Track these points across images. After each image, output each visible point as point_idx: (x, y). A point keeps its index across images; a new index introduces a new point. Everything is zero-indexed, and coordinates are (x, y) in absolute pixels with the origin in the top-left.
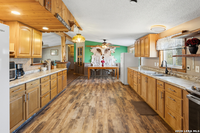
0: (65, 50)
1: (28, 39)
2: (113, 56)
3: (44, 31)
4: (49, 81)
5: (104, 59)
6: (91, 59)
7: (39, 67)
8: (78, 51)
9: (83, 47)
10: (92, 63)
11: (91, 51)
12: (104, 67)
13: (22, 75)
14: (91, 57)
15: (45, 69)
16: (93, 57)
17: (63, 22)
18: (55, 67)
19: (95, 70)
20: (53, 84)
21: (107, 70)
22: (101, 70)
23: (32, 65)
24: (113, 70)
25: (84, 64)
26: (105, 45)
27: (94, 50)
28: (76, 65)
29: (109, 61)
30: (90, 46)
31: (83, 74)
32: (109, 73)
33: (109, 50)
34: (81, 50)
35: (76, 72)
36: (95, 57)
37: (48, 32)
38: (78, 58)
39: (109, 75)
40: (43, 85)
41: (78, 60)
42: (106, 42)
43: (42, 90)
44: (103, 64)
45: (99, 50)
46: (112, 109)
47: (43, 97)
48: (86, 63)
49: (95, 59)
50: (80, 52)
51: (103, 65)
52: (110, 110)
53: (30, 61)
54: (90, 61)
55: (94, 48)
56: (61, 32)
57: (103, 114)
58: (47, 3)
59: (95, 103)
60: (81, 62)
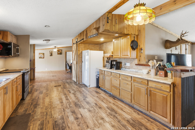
46: (60, 111)
52: (62, 109)
57: (68, 105)
59: (82, 113)
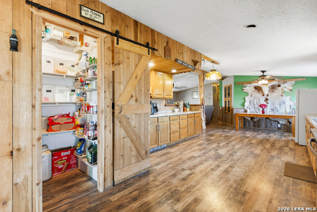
0: (203, 90)
1: (161, 82)
2: (288, 97)
3: (174, 74)
4: (178, 120)
5: (268, 102)
6: (245, 102)
7: (172, 108)
8: (225, 91)
9: (231, 85)
10: (245, 108)
11: (244, 91)
12: (265, 114)
13: (157, 112)
14: (244, 99)
15: (177, 110)
16: (247, 99)
17: (184, 64)
18: (188, 109)
19: (252, 118)
20: (182, 125)
21: (275, 119)
22: (262, 119)
23: (165, 105)
24: (289, 121)
25: (232, 110)
26: (263, 78)
27: (249, 88)
28: (223, 111)
29: (278, 106)
30: (243, 83)
31: (232, 124)
32: (279, 126)
33: (279, 86)
34: (229, 90)
35: (222, 120)
36: (252, 99)
37: (177, 73)
38: (226, 102)
39: (279, 129)
40: (172, 122)
41: (225, 104)
42: (265, 74)
43: (171, 127)
44: (263, 109)
45: (258, 89)
47: (172, 133)
48: (236, 108)
49: (252, 102)
50: (227, 92)
51: (263, 112)
53: (164, 102)
54: (243, 105)
55: (249, 85)
56: (189, 72)
58: (166, 55)
60: (229, 107)
